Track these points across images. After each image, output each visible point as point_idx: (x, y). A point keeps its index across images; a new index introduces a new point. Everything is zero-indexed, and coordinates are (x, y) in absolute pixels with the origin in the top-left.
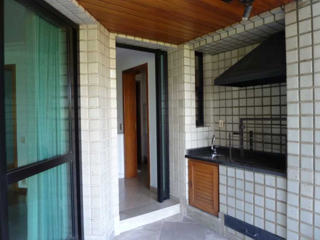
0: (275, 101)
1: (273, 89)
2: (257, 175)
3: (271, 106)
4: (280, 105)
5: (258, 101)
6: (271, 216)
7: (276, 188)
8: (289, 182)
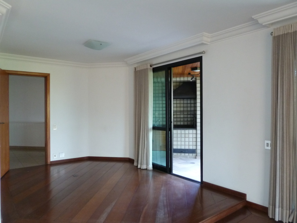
0: (192, 105)
1: (188, 101)
2: (186, 131)
3: (187, 107)
4: (194, 107)
5: (182, 105)
6: (191, 143)
7: (193, 134)
8: (197, 131)
